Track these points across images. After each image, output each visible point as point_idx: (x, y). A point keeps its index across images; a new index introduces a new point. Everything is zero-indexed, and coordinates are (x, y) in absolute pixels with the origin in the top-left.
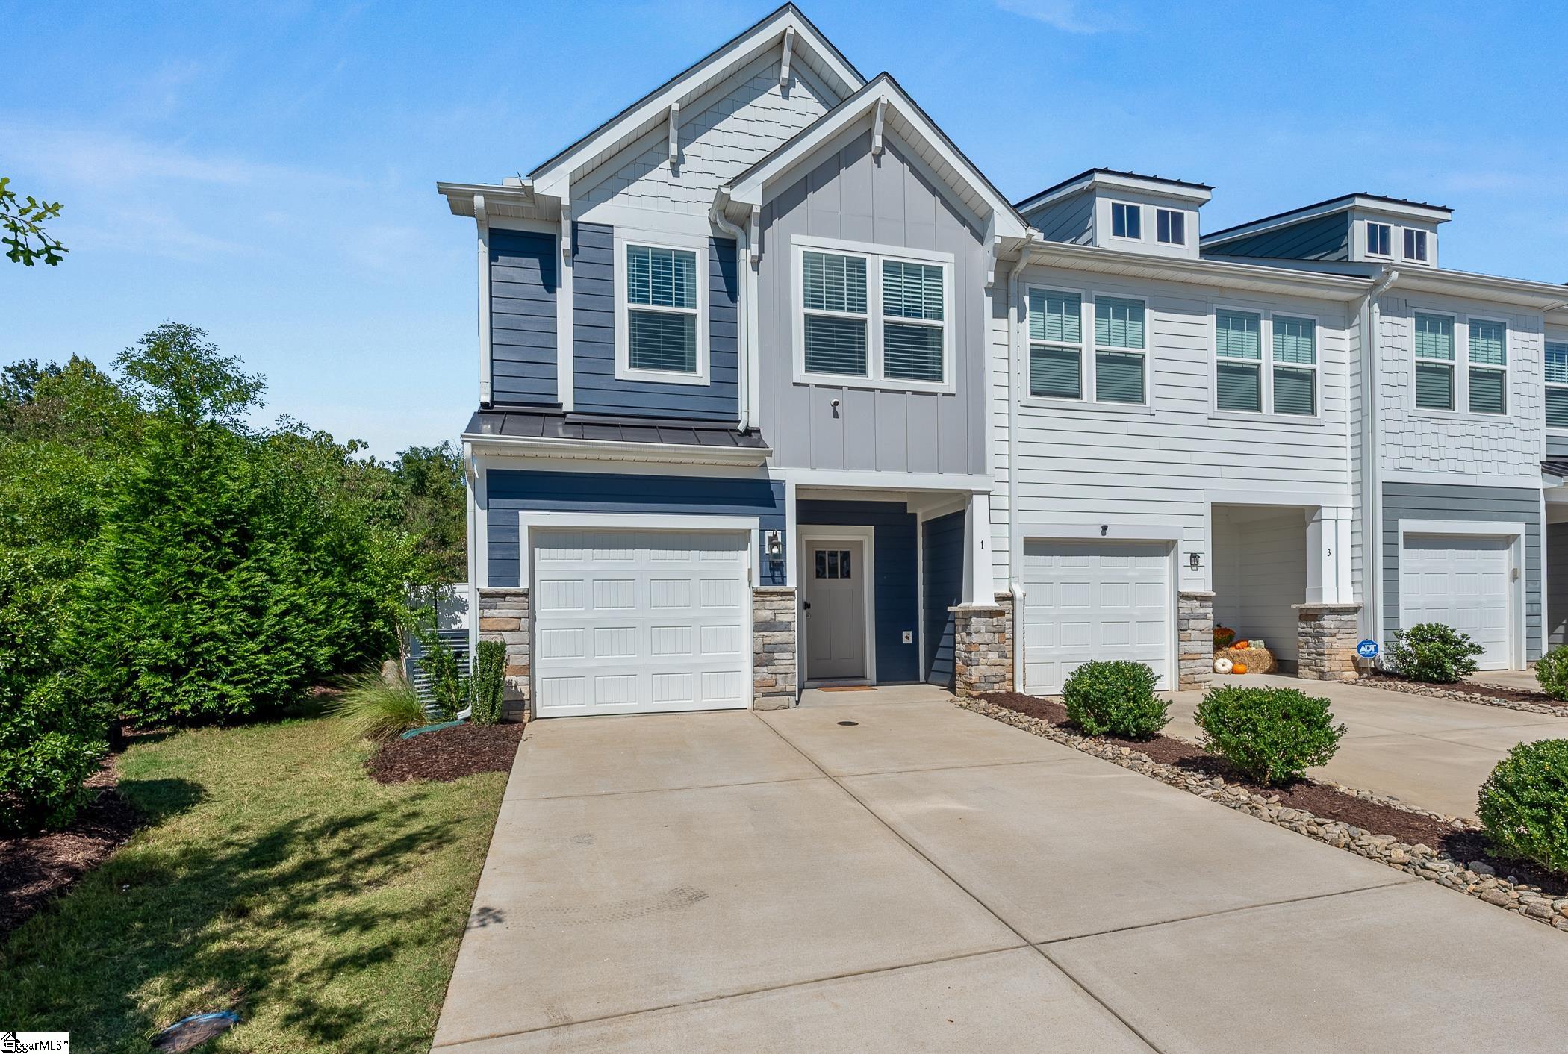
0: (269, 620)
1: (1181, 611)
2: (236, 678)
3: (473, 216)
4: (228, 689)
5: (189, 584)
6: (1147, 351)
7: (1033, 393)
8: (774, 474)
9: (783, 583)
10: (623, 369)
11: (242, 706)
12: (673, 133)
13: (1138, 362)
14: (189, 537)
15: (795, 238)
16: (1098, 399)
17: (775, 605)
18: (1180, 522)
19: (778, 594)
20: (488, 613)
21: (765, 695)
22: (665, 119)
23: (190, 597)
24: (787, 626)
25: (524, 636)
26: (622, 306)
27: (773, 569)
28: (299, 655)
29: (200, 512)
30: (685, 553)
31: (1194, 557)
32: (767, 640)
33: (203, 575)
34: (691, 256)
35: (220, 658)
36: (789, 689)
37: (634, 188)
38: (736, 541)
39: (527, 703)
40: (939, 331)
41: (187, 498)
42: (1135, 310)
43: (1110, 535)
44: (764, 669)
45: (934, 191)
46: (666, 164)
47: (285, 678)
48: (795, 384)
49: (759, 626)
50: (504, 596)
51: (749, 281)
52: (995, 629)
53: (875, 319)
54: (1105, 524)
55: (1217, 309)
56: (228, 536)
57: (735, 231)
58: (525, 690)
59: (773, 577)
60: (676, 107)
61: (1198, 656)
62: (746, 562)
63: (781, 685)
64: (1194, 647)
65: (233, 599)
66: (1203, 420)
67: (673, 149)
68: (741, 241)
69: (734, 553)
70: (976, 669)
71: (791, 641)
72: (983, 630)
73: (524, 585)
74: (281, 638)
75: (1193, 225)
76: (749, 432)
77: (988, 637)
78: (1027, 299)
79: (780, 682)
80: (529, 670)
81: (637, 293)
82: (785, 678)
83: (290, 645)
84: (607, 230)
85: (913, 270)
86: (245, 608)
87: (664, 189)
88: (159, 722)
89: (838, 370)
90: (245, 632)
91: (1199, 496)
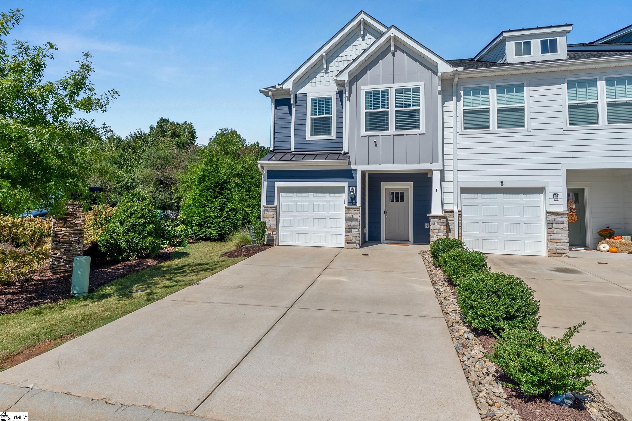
0: (225, 213)
1: (548, 219)
2: (214, 228)
3: (269, 96)
4: (212, 231)
5: (206, 203)
6: (525, 105)
7: (465, 129)
8: (353, 167)
9: (356, 205)
10: (308, 137)
11: (215, 236)
12: (324, 61)
13: (522, 109)
14: (208, 190)
15: (362, 87)
16: (498, 128)
17: (352, 212)
18: (547, 179)
19: (353, 208)
20: (266, 212)
21: (348, 243)
22: (322, 57)
23: (206, 206)
24: (357, 220)
25: (275, 220)
26: (309, 117)
27: (352, 200)
28: (232, 223)
29: (211, 183)
30: (325, 194)
31: (556, 195)
32: (349, 224)
33: (210, 200)
34: (331, 98)
35: (211, 223)
36: (357, 242)
37: (313, 81)
38: (340, 190)
39: (275, 240)
40: (418, 111)
41: (209, 179)
42: (520, 88)
43: (505, 185)
44: (348, 234)
45: (416, 60)
46: (323, 71)
47: (228, 229)
48: (361, 136)
49: (347, 219)
50: (270, 207)
51: (346, 103)
52: (441, 224)
53: (392, 110)
54: (502, 180)
55: (567, 81)
56: (217, 189)
57: (342, 88)
58: (274, 236)
59: (352, 202)
60: (324, 54)
61: (559, 241)
62: (344, 197)
63: (354, 240)
64: (557, 237)
65: (216, 207)
66: (561, 132)
67: (325, 66)
68: (344, 92)
69: (341, 194)
70: (432, 239)
71: (358, 225)
72: (436, 224)
73: (276, 204)
74: (227, 218)
75: (562, 43)
76: (345, 154)
77: (438, 227)
78: (462, 92)
79: (354, 239)
80: (276, 230)
81: (314, 112)
82: (356, 238)
83: (229, 220)
84: (305, 95)
85: (407, 90)
86: (219, 209)
87: (322, 79)
88: (198, 239)
89: (378, 130)
90: (218, 216)
91: (559, 166)
